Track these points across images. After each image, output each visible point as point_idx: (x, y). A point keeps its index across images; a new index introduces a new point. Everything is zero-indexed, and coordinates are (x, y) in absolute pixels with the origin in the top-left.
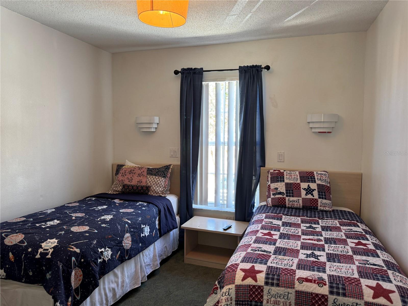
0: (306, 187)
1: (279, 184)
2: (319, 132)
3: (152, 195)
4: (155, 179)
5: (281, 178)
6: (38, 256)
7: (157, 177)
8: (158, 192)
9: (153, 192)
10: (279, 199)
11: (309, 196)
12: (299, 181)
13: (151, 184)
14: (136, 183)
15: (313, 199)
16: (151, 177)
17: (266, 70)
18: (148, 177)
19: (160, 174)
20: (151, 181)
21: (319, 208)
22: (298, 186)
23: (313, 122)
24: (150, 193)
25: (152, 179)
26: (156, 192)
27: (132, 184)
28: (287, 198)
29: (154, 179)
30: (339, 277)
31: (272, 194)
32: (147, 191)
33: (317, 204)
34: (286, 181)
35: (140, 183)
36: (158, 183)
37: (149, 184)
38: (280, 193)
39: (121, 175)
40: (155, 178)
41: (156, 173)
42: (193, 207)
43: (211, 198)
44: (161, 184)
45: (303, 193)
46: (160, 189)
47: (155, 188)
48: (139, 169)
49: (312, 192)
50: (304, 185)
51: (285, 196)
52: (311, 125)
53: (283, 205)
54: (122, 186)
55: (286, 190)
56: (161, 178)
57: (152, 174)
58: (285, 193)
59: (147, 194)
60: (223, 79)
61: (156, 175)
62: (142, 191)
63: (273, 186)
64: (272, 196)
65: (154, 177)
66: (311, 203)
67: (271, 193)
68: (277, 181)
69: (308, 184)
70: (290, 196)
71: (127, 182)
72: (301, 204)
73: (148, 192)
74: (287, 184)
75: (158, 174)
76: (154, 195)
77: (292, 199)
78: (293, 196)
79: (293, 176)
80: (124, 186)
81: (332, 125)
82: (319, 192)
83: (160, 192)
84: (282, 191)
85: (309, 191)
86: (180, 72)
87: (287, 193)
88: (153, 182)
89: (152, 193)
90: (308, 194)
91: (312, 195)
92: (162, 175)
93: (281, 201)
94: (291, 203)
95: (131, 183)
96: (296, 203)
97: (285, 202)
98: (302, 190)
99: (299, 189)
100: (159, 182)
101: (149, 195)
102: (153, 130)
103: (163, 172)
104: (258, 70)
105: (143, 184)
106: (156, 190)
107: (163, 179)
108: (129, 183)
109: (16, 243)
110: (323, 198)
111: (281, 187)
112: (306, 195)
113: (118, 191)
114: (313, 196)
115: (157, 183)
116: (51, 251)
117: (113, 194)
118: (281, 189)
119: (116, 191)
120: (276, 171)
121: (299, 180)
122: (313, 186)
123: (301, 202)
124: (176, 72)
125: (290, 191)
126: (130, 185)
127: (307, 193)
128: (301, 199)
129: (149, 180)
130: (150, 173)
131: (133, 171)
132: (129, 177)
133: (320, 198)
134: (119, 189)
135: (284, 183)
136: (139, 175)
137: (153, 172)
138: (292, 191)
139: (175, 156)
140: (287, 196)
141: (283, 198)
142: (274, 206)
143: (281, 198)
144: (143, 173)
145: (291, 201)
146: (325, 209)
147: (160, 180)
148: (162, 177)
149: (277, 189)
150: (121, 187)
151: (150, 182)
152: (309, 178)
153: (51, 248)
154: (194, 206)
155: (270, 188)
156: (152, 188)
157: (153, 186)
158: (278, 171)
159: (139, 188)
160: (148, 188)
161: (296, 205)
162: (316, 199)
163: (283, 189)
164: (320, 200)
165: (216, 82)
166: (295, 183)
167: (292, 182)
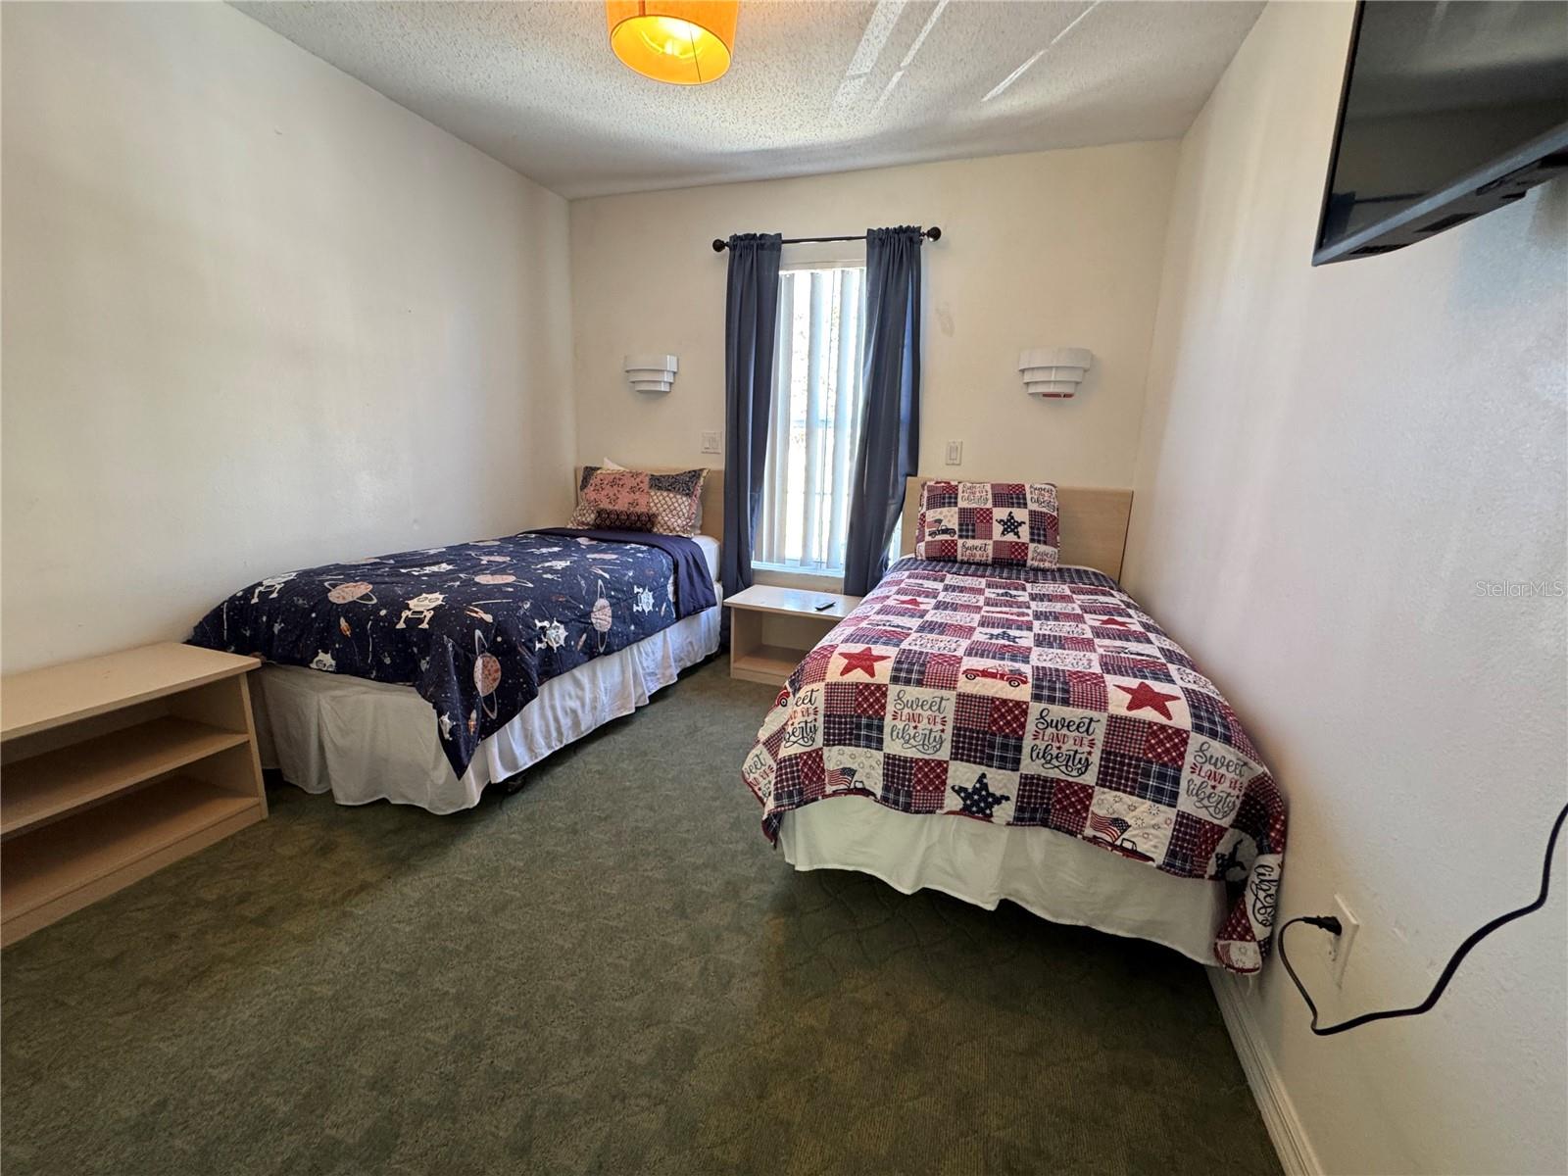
0: (1005, 518)
1: (945, 510)
2: (1046, 395)
3: (661, 534)
4: (667, 499)
5: (950, 498)
6: (401, 625)
7: (671, 495)
8: (674, 528)
9: (662, 526)
10: (943, 544)
11: (1010, 537)
12: (989, 505)
13: (658, 510)
14: (626, 506)
15: (1017, 543)
16: (658, 494)
17: (931, 239)
18: (653, 494)
19: (679, 489)
20: (658, 504)
21: (1029, 563)
22: (986, 515)
23: (1033, 369)
24: (656, 529)
25: (661, 498)
26: (669, 527)
27: (616, 508)
28: (960, 542)
29: (664, 499)
30: (1057, 670)
31: (927, 534)
32: (649, 526)
33: (1026, 554)
34: (962, 504)
35: (635, 508)
37: (654, 509)
38: (946, 531)
39: (593, 489)
40: (668, 496)
41: (669, 486)
42: (752, 567)
43: (793, 550)
44: (681, 510)
45: (997, 529)
46: (679, 521)
47: (666, 519)
48: (632, 476)
49: (1016, 527)
50: (1001, 513)
51: (956, 537)
52: (1028, 377)
53: (949, 557)
54: (595, 512)
55: (960, 525)
56: (680, 497)
57: (660, 488)
58: (957, 530)
59: (650, 531)
60: (828, 263)
61: (669, 490)
62: (638, 524)
63: (932, 515)
64: (928, 538)
65: (665, 494)
66: (1013, 553)
67: (927, 531)
68: (942, 505)
69: (1010, 509)
70: (967, 537)
71: (605, 505)
72: (991, 555)
73: (653, 526)
74: (962, 511)
75: (675, 489)
76: (666, 533)
77: (970, 542)
78: (973, 537)
79: (978, 494)
80: (599, 513)
81: (1075, 377)
82: (1031, 528)
83: (678, 529)
84: (949, 527)
85: (1011, 525)
86: (727, 244)
87: (961, 530)
88: (662, 506)
89: (661, 530)
90: (1008, 532)
91: (1017, 534)
92: (683, 490)
93: (946, 547)
94: (969, 551)
95: (614, 506)
96: (978, 553)
97: (956, 551)
98: (995, 524)
99: (988, 521)
100: (676, 505)
101: (655, 532)
102: (663, 388)
103: (686, 484)
104: (911, 240)
105: (641, 509)
106: (669, 523)
107: (684, 499)
108: (611, 507)
109: (355, 599)
110: (1039, 542)
111: (950, 517)
112: (1003, 533)
113: (588, 524)
114: (1019, 537)
115: (672, 507)
116: (429, 615)
117: (577, 530)
118: (949, 521)
119: (583, 523)
120: (940, 483)
121: (990, 501)
122: (1021, 515)
123: (990, 549)
124: (718, 246)
125: (967, 525)
126: (612, 511)
127: (1005, 530)
128: (991, 542)
129: (653, 500)
130: (656, 486)
131: (620, 479)
132: (611, 495)
133: (1032, 540)
134: (589, 519)
135: (956, 509)
136: (633, 490)
137: (659, 482)
138: (973, 525)
139: (713, 451)
140: (961, 537)
141: (953, 541)
142: (931, 559)
143: (946, 541)
144: (641, 485)
145: (967, 549)
146: (1042, 566)
147: (678, 501)
148: (683, 495)
149: (939, 521)
150: (593, 516)
151: (656, 505)
152: (1012, 498)
153: (428, 610)
154: (754, 564)
155: (925, 521)
156: (660, 518)
157: (664, 514)
158: (945, 483)
159: (633, 518)
160: (651, 519)
161: (978, 556)
162: (1023, 544)
163: (954, 524)
164: (1032, 546)
165: (813, 271)
166: (982, 509)
167: (974, 506)
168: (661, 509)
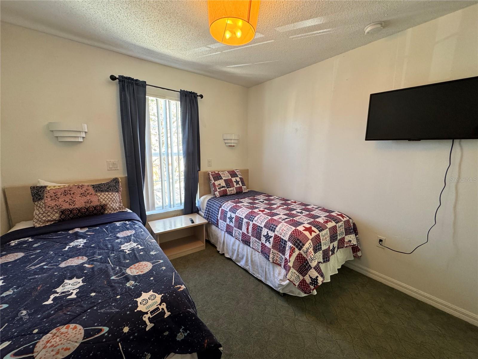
0: (235, 180)
1: (220, 181)
2: (229, 146)
3: (110, 213)
4: (109, 196)
5: (220, 177)
6: (150, 326)
7: (110, 193)
8: (116, 209)
9: (110, 209)
10: (224, 191)
11: (238, 186)
12: (230, 177)
13: (106, 202)
14: (83, 204)
15: (240, 187)
16: (103, 194)
17: (200, 98)
18: (99, 194)
19: (113, 189)
20: (104, 199)
21: (244, 191)
22: (231, 180)
23: (227, 139)
24: (106, 212)
25: (105, 196)
26: (113, 209)
27: (76, 206)
28: (228, 189)
29: (107, 196)
31: (217, 189)
32: (102, 211)
33: (242, 189)
34: (224, 178)
35: (90, 204)
36: (113, 199)
37: (104, 202)
38: (223, 187)
39: (49, 199)
40: (109, 194)
41: (107, 189)
42: (147, 215)
44: (117, 199)
45: (235, 184)
46: (117, 205)
47: (111, 205)
48: (78, 187)
50: (234, 179)
51: (226, 188)
52: (226, 141)
53: (226, 194)
54: (58, 212)
55: (226, 184)
56: (114, 193)
57: (102, 191)
58: (225, 186)
59: (103, 214)
61: (108, 191)
62: (95, 212)
63: (217, 183)
64: (218, 190)
65: (107, 193)
66: (240, 190)
68: (219, 179)
69: (236, 178)
70: (229, 188)
71: (66, 206)
72: (235, 192)
73: (105, 211)
74: (225, 180)
75: (111, 190)
76: (113, 212)
77: (230, 189)
78: (230, 187)
79: (226, 175)
80: (63, 212)
81: (236, 142)
82: (241, 182)
83: (118, 209)
85: (237, 182)
86: (118, 78)
87: (227, 186)
88: (108, 199)
89: (110, 211)
91: (239, 184)
92: (115, 190)
94: (230, 192)
95: (74, 206)
96: (232, 191)
97: (227, 192)
99: (232, 182)
100: (114, 197)
101: (107, 214)
102: (81, 140)
103: (115, 187)
104: (195, 96)
105: (95, 203)
106: (113, 207)
108: (71, 207)
109: (81, 340)
111: (222, 183)
112: (237, 185)
113: (55, 220)
116: (164, 306)
117: (47, 225)
119: (49, 221)
120: (212, 172)
121: (230, 176)
122: (238, 179)
123: (235, 189)
124: (113, 78)
125: (228, 184)
126: (73, 209)
127: (236, 184)
129: (101, 198)
130: (99, 190)
131: (70, 191)
132: (67, 200)
133: (242, 185)
134: (54, 218)
135: (223, 180)
136: (83, 195)
137: (99, 188)
138: (229, 184)
139: (114, 169)
140: (227, 188)
141: (225, 189)
142: (220, 196)
143: (224, 190)
144: (88, 192)
146: (246, 192)
147: (114, 195)
148: (116, 192)
149: (220, 184)
150: (57, 215)
152: (234, 175)
153: (160, 304)
155: (215, 185)
156: (108, 206)
157: (110, 203)
158: (214, 172)
159: (91, 209)
160: (103, 207)
161: (233, 192)
162: (241, 187)
163: (223, 184)
164: (243, 187)
165: (157, 98)
166: (229, 179)
167: (227, 178)
168: (108, 201)
